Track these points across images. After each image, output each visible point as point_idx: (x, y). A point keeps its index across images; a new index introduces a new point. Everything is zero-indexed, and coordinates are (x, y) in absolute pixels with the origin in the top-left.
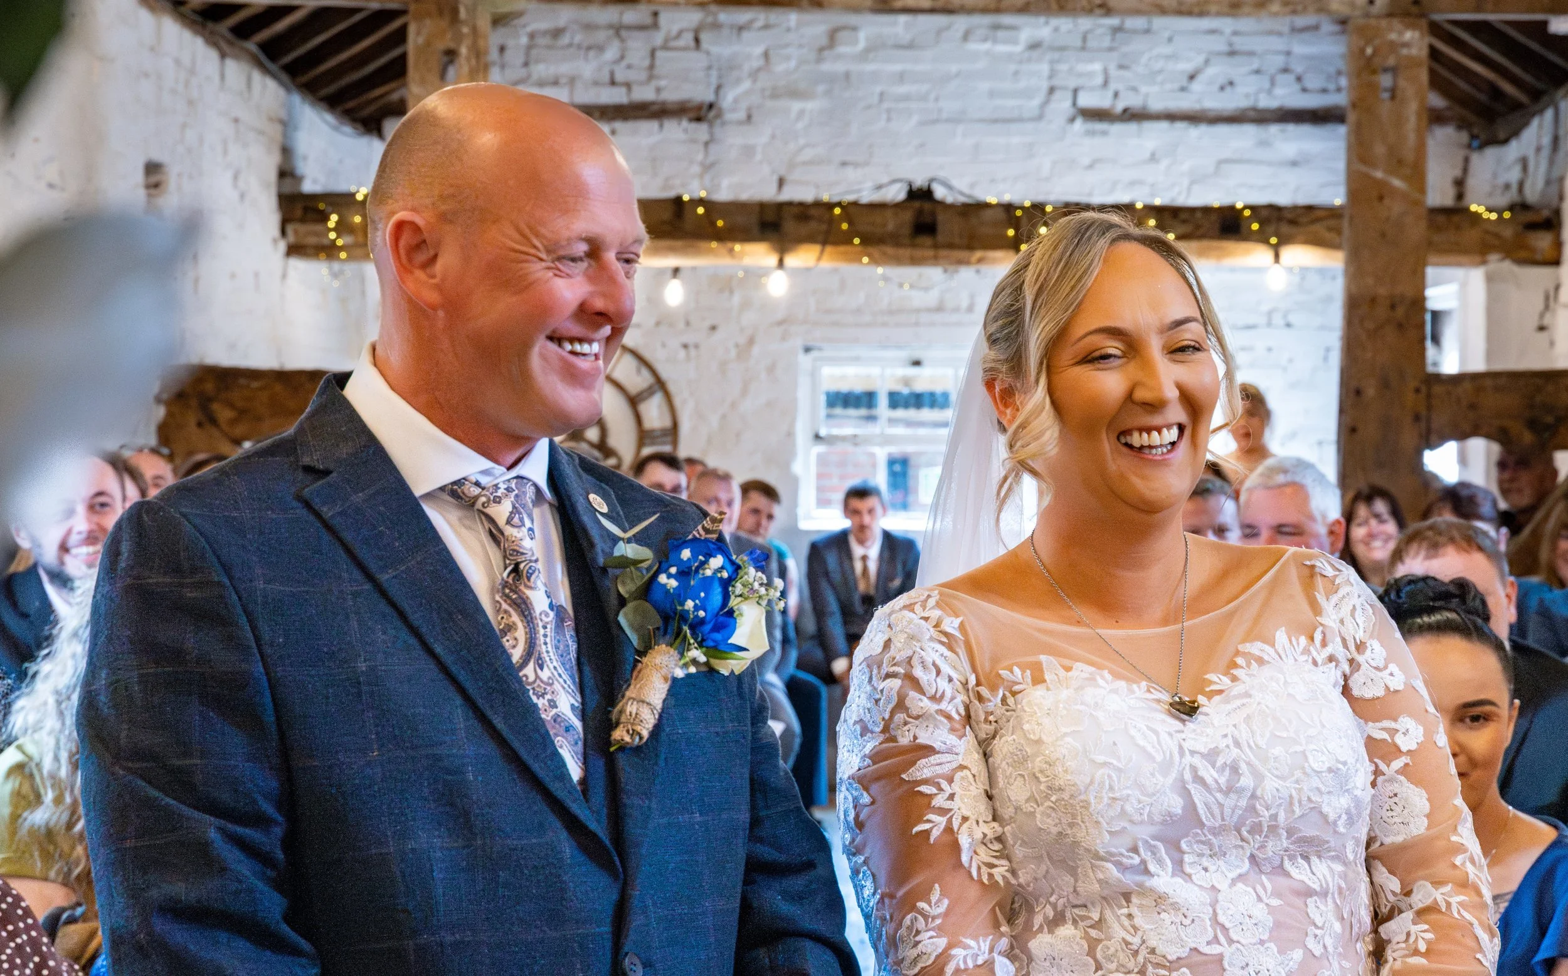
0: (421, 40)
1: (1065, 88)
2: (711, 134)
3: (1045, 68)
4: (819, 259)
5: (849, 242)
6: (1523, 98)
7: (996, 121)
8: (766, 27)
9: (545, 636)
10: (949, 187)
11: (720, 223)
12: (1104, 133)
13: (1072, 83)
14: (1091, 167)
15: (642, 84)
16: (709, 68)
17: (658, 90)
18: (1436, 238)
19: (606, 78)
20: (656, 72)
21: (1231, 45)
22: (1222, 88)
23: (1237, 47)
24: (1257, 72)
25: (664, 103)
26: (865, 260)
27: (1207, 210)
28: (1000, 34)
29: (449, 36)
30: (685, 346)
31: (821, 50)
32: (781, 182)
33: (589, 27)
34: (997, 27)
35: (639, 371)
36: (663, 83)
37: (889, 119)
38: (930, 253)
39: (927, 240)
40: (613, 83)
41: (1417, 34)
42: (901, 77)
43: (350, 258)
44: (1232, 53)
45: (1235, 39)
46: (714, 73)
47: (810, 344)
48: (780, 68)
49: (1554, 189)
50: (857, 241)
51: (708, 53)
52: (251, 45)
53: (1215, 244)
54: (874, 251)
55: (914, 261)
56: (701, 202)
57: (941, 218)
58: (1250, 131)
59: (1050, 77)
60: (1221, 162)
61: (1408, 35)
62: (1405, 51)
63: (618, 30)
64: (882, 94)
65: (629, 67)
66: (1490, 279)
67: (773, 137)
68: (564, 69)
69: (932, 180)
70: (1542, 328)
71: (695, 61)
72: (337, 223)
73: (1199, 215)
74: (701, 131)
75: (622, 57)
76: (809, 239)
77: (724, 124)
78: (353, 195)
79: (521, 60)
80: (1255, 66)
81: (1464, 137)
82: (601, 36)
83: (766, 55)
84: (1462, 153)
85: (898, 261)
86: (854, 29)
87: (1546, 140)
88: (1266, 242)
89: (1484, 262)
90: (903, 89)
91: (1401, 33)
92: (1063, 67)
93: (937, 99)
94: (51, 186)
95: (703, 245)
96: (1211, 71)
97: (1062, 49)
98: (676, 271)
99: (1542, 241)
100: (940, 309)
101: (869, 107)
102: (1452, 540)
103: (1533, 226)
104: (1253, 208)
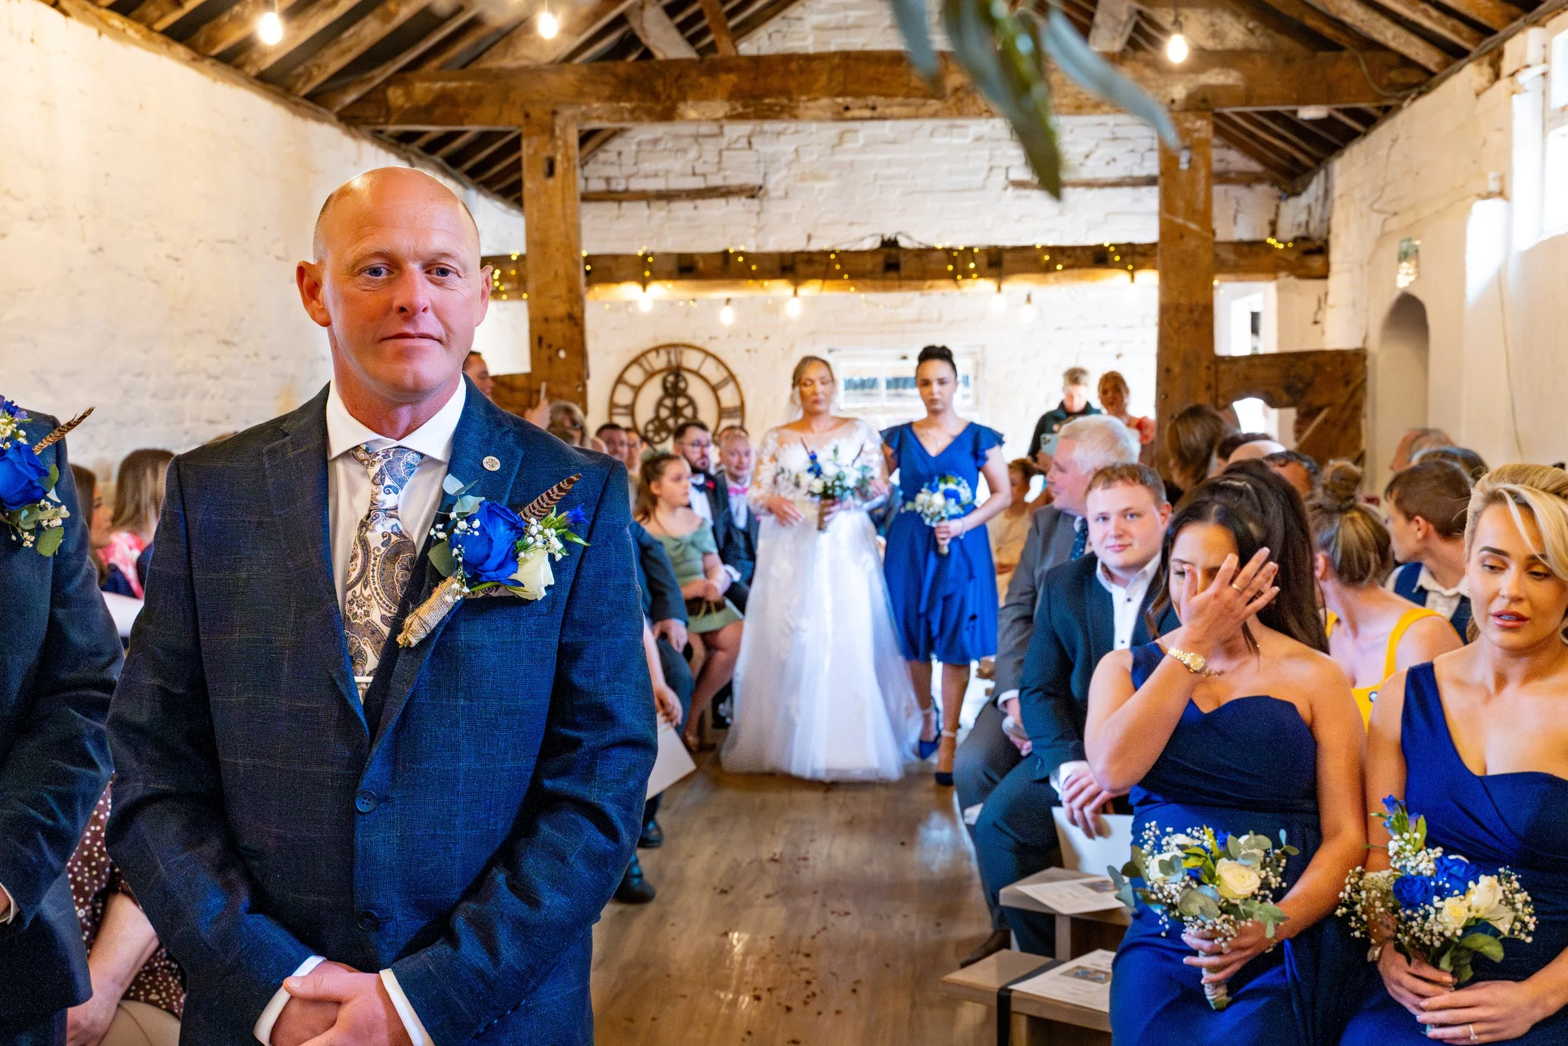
0: (531, 151)
1: (1000, 167)
2: (761, 206)
3: (986, 153)
4: (822, 289)
5: (841, 278)
6: (1308, 162)
7: (954, 191)
8: (796, 132)
9: (374, 565)
10: (909, 238)
11: (754, 268)
12: (1028, 197)
13: (1005, 164)
14: (1019, 221)
15: (713, 174)
16: (759, 161)
17: (725, 178)
18: (1243, 262)
19: (690, 171)
20: (724, 165)
21: (1113, 133)
22: (1108, 163)
23: (1118, 135)
24: (1132, 151)
25: (728, 187)
26: (852, 289)
27: (1084, 249)
28: (955, 131)
29: (549, 147)
30: (748, 351)
31: (834, 146)
32: (809, 238)
33: (677, 137)
34: (952, 127)
35: (717, 368)
36: (727, 173)
37: (881, 192)
38: (896, 283)
39: (894, 275)
40: (694, 174)
41: (1204, 123)
42: (889, 163)
43: (509, 298)
44: (1115, 139)
45: (1116, 129)
46: (762, 165)
47: (831, 347)
48: (806, 159)
49: (1325, 225)
50: (846, 276)
51: (757, 151)
52: (438, 158)
53: (1091, 271)
54: (859, 283)
55: (886, 289)
56: (742, 253)
57: (902, 259)
58: (1127, 191)
59: (990, 160)
60: (1108, 214)
61: (1199, 124)
62: (1196, 135)
63: (696, 137)
64: (876, 175)
65: (705, 162)
66: (1280, 289)
67: (803, 207)
68: (661, 166)
69: (899, 233)
70: (1316, 323)
71: (749, 157)
72: (500, 276)
73: (1078, 252)
74: (754, 204)
75: (700, 157)
76: (814, 276)
77: (770, 199)
78: (509, 256)
79: (631, 162)
80: (1130, 147)
81: (1275, 191)
82: (685, 143)
83: (797, 151)
84: (1274, 202)
85: (875, 289)
86: (856, 131)
87: (1321, 192)
88: (1126, 269)
89: (1276, 278)
90: (891, 171)
91: (1193, 123)
92: (999, 152)
93: (913, 178)
94: (278, 258)
95: (744, 282)
96: (1100, 152)
97: (998, 140)
98: (728, 301)
99: (1316, 262)
100: (918, 320)
101: (866, 185)
102: (1122, 477)
103: (1309, 252)
104: (1115, 246)
